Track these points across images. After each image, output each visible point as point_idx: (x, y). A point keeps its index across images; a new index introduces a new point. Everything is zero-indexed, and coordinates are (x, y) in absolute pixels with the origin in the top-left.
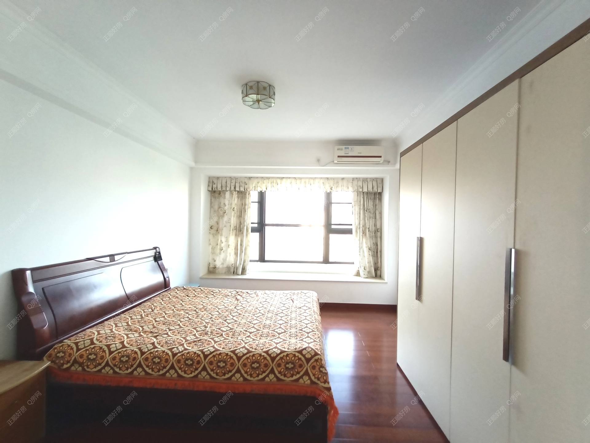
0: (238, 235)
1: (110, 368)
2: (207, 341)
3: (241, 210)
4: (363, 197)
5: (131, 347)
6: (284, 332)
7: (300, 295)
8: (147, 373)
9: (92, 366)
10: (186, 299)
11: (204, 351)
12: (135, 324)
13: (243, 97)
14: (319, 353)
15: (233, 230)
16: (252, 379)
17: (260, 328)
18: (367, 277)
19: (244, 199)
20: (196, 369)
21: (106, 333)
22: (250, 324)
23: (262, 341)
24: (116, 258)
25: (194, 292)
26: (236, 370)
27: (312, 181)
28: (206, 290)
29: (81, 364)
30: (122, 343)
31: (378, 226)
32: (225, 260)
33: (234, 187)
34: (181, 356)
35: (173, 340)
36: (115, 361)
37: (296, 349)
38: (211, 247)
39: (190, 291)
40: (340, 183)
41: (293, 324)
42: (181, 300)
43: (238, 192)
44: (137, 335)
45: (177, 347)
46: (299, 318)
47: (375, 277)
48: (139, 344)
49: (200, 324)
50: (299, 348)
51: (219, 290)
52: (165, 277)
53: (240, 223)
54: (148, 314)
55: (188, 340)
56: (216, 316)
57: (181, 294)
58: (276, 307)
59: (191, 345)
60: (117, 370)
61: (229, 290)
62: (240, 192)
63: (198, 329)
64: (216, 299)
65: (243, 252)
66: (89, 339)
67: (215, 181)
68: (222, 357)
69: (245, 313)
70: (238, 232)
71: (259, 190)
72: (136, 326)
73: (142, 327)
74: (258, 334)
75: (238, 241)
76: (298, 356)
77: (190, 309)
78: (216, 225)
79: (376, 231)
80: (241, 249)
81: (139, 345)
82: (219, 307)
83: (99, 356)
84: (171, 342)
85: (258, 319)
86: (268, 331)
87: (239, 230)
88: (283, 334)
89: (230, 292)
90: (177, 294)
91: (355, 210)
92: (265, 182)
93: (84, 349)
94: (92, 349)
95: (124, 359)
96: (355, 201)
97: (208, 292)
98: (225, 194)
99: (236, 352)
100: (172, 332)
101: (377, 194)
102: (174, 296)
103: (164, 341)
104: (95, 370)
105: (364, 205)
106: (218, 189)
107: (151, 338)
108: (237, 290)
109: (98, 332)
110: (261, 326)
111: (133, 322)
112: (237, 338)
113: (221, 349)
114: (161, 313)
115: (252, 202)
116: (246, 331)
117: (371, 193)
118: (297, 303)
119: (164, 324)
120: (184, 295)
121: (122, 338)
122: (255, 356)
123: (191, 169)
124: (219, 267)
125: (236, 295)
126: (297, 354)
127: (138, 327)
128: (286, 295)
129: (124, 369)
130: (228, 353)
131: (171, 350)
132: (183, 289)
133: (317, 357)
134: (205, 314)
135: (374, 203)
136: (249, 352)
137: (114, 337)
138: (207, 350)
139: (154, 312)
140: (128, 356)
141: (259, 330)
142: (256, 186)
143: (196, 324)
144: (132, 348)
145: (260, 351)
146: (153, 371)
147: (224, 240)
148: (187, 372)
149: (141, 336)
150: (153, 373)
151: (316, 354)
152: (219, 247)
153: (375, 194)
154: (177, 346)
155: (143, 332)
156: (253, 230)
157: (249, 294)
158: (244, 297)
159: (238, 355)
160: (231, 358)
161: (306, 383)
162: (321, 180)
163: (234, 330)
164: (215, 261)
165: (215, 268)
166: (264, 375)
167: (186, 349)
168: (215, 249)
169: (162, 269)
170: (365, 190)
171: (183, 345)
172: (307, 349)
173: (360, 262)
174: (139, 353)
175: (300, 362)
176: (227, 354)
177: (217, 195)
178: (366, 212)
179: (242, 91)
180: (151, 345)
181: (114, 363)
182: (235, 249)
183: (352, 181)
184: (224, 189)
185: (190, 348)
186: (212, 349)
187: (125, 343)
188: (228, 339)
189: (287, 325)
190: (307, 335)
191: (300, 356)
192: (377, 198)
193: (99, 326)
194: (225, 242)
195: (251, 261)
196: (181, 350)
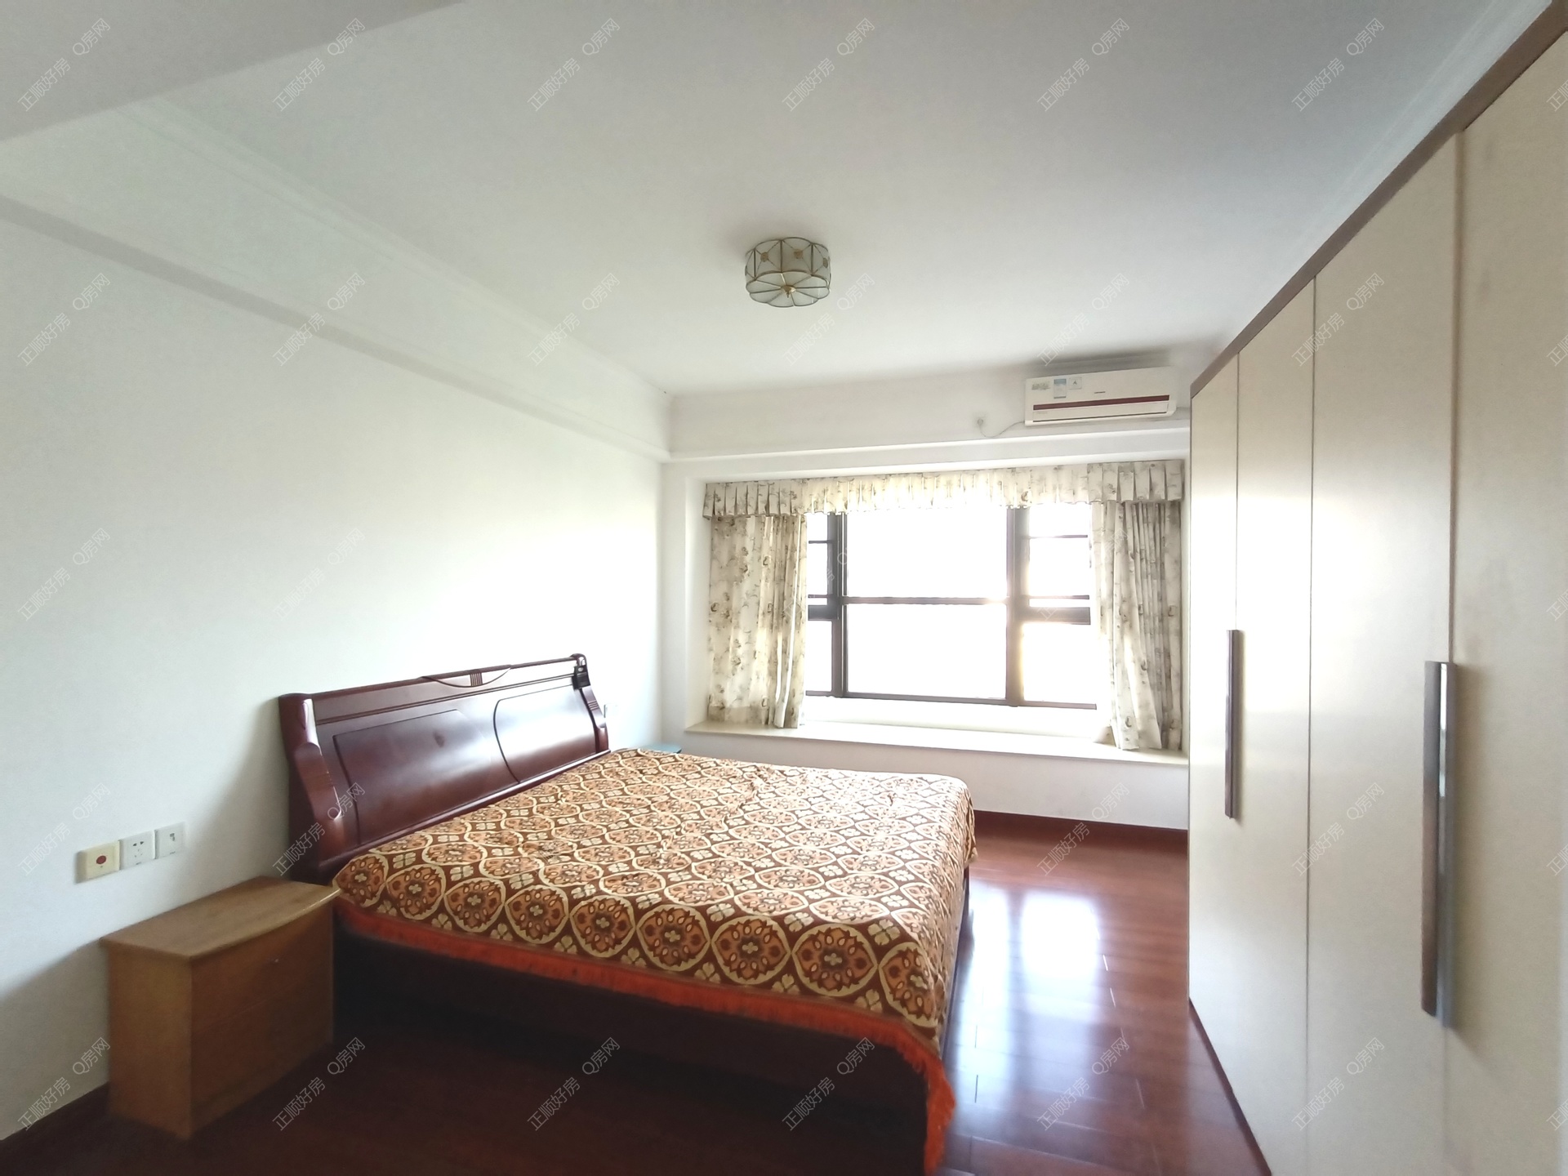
0: (777, 628)
1: (446, 918)
2: (652, 879)
3: (783, 563)
4: (1122, 515)
5: (491, 875)
6: (840, 876)
7: (915, 785)
8: (517, 938)
9: (413, 910)
10: (636, 778)
11: (638, 900)
12: (512, 828)
13: (750, 282)
14: (915, 936)
15: (764, 613)
16: (740, 981)
17: (785, 860)
18: (1134, 747)
19: (791, 535)
20: (618, 941)
21: (448, 842)
22: (765, 849)
23: (777, 892)
24: (486, 677)
25: (658, 763)
26: (706, 955)
27: (967, 480)
28: (686, 760)
29: (395, 903)
30: (475, 866)
31: (1171, 600)
32: (745, 689)
33: (764, 505)
34: (587, 907)
35: (579, 870)
36: (456, 904)
37: (853, 919)
38: (712, 655)
39: (649, 760)
40: (1051, 479)
41: (872, 859)
42: (624, 781)
43: (777, 517)
44: (509, 851)
45: (583, 887)
46: (891, 843)
47: (1160, 747)
48: (507, 872)
49: (648, 838)
50: (862, 918)
51: (715, 762)
52: (598, 724)
53: (782, 598)
54: (544, 808)
55: (611, 873)
56: (689, 822)
57: (626, 767)
58: (843, 813)
59: (614, 885)
60: (460, 923)
61: (740, 764)
62: (781, 517)
63: (642, 850)
64: (703, 784)
65: (787, 670)
66: (414, 852)
67: (720, 493)
68: (676, 918)
69: (760, 822)
70: (777, 619)
71: (828, 509)
72: (512, 832)
73: (525, 834)
74: (775, 873)
75: (776, 642)
76: (855, 938)
77: (640, 802)
78: (725, 601)
79: (1165, 614)
80: (785, 663)
81: (508, 874)
82: (704, 803)
83: (428, 889)
84: (574, 873)
85: (787, 837)
86: (801, 869)
87: (779, 615)
88: (838, 879)
89: (741, 769)
90: (620, 766)
91: (1098, 555)
92: (841, 489)
93: (403, 872)
94: (417, 873)
95: (474, 901)
96: (1099, 530)
97: (689, 766)
98: (745, 524)
99: (709, 911)
100: (584, 852)
101: (1167, 506)
102: (611, 771)
103: (559, 871)
104: (420, 917)
105: (1126, 541)
106: (727, 511)
107: (536, 860)
108: (758, 765)
109: (435, 837)
110: (790, 856)
111: (510, 822)
112: (722, 879)
113: (676, 900)
114: (573, 808)
115: (810, 542)
116: (749, 864)
117: (1146, 505)
118: (900, 808)
119: (572, 833)
120: (633, 769)
121: (478, 855)
122: (751, 925)
123: (664, 467)
124: (731, 705)
125: (752, 777)
126: (853, 932)
127: (516, 834)
128: (877, 783)
129: (472, 922)
130: (689, 912)
131: (568, 890)
132: (635, 754)
133: (903, 946)
134: (667, 817)
135: (1158, 532)
136: (739, 913)
137: (463, 852)
138: (644, 898)
139: (559, 804)
140: (481, 896)
141: (780, 865)
142: (819, 500)
143: (640, 837)
144: (491, 878)
145: (764, 915)
146: (528, 934)
147: (742, 638)
148: (598, 945)
149: (519, 854)
150: (529, 939)
151: (905, 937)
152: (730, 657)
153: (1160, 506)
154: (583, 883)
155: (523, 847)
156: (815, 614)
157: (785, 775)
158: (771, 782)
159: (713, 918)
160: (695, 923)
161: (872, 1009)
162: (995, 473)
163: (720, 859)
164: (722, 691)
165: (722, 708)
166: (770, 975)
167: (599, 892)
168: (723, 661)
169: (590, 706)
170: (1128, 496)
171: (596, 882)
172: (881, 923)
173: (1114, 704)
174: (503, 890)
175: (860, 954)
176: (687, 914)
177: (726, 528)
178: (1132, 560)
179: (746, 267)
180: (531, 876)
181: (454, 907)
182: (769, 662)
183: (1086, 474)
184: (741, 511)
185: (609, 892)
186: (656, 898)
187: (481, 866)
188: (699, 879)
189: (855, 860)
190: (897, 887)
191: (861, 938)
192: (1167, 519)
193: (442, 826)
194: (747, 643)
195: (809, 693)
196: (588, 894)
